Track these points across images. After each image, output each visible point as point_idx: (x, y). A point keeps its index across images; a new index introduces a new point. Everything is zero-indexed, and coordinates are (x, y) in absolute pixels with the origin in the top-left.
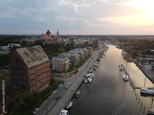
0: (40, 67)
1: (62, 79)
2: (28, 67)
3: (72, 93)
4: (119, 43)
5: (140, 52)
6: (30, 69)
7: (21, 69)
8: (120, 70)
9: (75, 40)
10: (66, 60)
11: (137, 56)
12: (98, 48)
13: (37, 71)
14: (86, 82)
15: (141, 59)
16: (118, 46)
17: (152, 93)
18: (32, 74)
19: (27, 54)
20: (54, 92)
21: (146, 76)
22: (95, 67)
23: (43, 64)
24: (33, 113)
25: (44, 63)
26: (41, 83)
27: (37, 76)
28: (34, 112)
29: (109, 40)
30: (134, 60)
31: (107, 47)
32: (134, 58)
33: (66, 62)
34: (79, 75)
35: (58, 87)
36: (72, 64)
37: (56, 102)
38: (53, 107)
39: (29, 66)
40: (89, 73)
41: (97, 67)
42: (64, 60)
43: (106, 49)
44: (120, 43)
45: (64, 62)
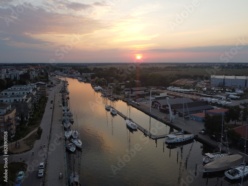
4: (79, 73)
10: (10, 112)
12: (52, 83)
16: (81, 79)
29: (61, 70)
30: (120, 97)
31: (64, 82)
32: (118, 94)
33: (10, 115)
40: (66, 130)
44: (81, 74)
45: (6, 117)
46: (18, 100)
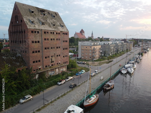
0: (52, 37)
1: (87, 66)
2: (28, 27)
3: (100, 83)
6: (32, 32)
9: (110, 39)
10: (96, 45)
13: (45, 39)
14: (124, 72)
18: (36, 42)
19: (33, 12)
20: (71, 78)
23: (57, 33)
24: (19, 102)
25: (59, 33)
26: (52, 62)
27: (46, 49)
28: (22, 101)
33: (95, 47)
34: (114, 64)
35: (78, 73)
36: (105, 54)
37: (67, 92)
38: (59, 98)
39: (30, 27)
40: (128, 63)
41: (140, 60)
42: (93, 44)
45: (93, 47)
46: (106, 44)
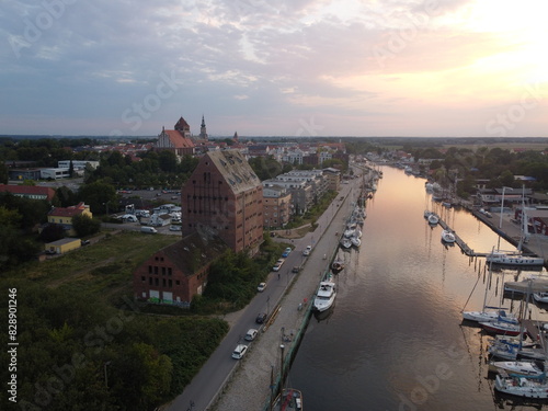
0: (251, 199)
1: (284, 241)
2: (235, 193)
4: (412, 159)
5: (482, 183)
6: (237, 198)
7: (215, 199)
8: (430, 223)
9: (268, 149)
10: (285, 195)
11: (474, 192)
12: (352, 173)
13: (246, 205)
14: (347, 245)
15: (485, 198)
16: (410, 170)
17: (514, 262)
19: (225, 164)
20: (282, 260)
21: (501, 234)
22: (359, 217)
23: (254, 192)
26: (250, 239)
27: (246, 220)
29: (379, 152)
30: (464, 202)
31: (376, 172)
32: (466, 199)
33: (284, 200)
34: (324, 233)
35: (285, 253)
37: (296, 277)
38: (293, 283)
40: (347, 228)
42: (279, 193)
43: (377, 177)
44: (416, 160)
45: (280, 200)
46: (294, 187)
